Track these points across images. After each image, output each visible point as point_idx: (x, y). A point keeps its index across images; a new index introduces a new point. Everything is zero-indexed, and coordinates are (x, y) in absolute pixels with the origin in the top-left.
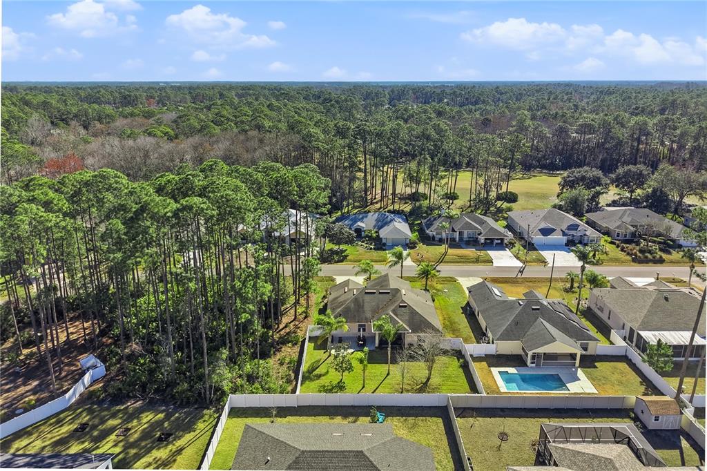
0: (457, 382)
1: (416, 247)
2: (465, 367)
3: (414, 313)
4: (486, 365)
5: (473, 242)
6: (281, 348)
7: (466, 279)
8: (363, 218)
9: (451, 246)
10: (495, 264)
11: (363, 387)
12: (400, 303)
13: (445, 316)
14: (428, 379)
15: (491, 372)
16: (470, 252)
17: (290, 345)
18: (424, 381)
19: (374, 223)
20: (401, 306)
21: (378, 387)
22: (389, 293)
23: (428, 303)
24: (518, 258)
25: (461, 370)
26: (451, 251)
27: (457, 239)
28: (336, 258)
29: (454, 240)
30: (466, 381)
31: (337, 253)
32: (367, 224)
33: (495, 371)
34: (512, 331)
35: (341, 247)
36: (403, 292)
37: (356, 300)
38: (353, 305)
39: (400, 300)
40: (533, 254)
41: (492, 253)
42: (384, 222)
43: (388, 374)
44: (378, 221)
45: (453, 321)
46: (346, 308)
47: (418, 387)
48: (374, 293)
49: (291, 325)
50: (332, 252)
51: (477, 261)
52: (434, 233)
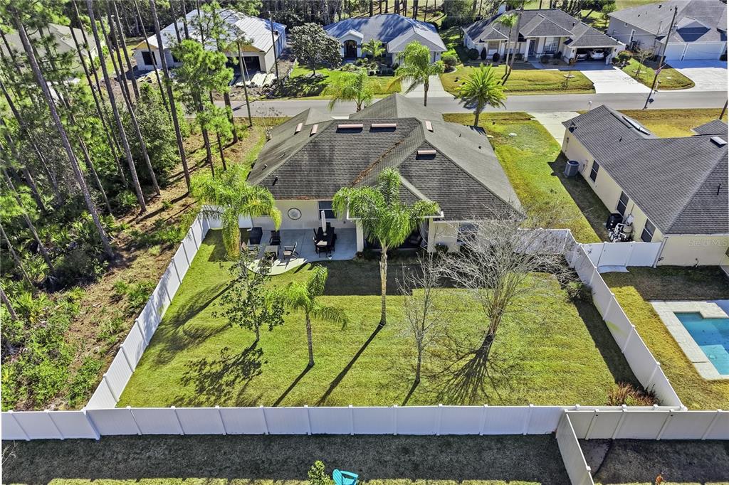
0: (569, 346)
1: (452, 70)
2: (583, 300)
3: (453, 171)
4: (637, 296)
5: (553, 58)
6: (135, 258)
7: (551, 114)
8: (360, 24)
9: (515, 67)
10: (598, 91)
11: (310, 366)
12: (420, 148)
13: (518, 182)
14: (489, 339)
15: (656, 315)
16: (552, 74)
17: (156, 250)
18: (478, 342)
19: (380, 29)
20: (419, 157)
21: (350, 366)
22: (394, 129)
23: (483, 150)
24: (640, 80)
25: (573, 310)
26: (515, 73)
27: (526, 55)
28: (307, 88)
29: (519, 56)
30: (592, 342)
31: (309, 81)
32: (367, 34)
33: (666, 310)
34: (706, 208)
35: (318, 73)
36: (428, 126)
37: (314, 146)
38: (306, 157)
39: (421, 142)
40: (666, 75)
41: (592, 75)
42: (398, 27)
43: (382, 324)
44: (386, 25)
45: (534, 190)
46: (290, 165)
47: (463, 363)
48: (360, 129)
49: (177, 206)
50: (301, 80)
51: (564, 87)
52: (486, 45)
